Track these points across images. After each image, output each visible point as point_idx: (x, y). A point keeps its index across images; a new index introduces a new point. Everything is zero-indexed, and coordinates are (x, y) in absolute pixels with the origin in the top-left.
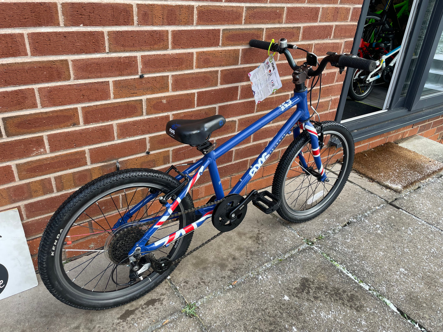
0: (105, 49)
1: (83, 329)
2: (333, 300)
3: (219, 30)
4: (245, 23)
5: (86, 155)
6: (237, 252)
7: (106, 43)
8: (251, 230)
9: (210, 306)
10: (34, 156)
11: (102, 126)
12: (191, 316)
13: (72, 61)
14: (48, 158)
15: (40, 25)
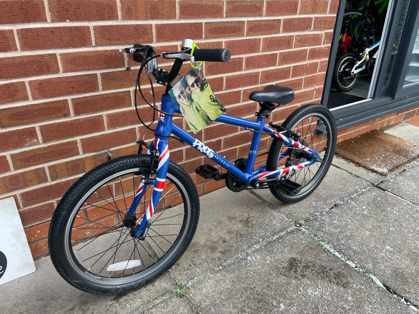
0: (91, 43)
1: (77, 311)
2: (320, 278)
3: (201, 23)
4: (226, 17)
5: (78, 145)
6: (227, 235)
7: (92, 37)
8: (241, 215)
9: (200, 287)
10: (27, 146)
11: (92, 117)
12: (181, 296)
13: (60, 54)
14: (41, 148)
15: (28, 21)
